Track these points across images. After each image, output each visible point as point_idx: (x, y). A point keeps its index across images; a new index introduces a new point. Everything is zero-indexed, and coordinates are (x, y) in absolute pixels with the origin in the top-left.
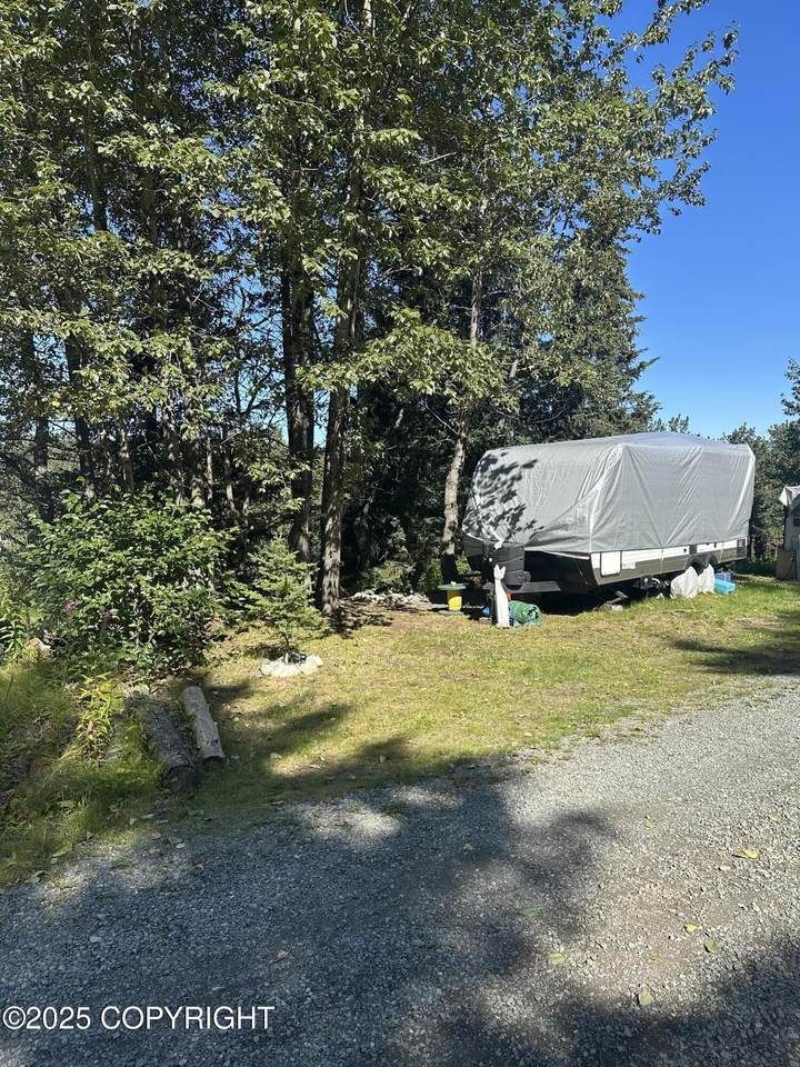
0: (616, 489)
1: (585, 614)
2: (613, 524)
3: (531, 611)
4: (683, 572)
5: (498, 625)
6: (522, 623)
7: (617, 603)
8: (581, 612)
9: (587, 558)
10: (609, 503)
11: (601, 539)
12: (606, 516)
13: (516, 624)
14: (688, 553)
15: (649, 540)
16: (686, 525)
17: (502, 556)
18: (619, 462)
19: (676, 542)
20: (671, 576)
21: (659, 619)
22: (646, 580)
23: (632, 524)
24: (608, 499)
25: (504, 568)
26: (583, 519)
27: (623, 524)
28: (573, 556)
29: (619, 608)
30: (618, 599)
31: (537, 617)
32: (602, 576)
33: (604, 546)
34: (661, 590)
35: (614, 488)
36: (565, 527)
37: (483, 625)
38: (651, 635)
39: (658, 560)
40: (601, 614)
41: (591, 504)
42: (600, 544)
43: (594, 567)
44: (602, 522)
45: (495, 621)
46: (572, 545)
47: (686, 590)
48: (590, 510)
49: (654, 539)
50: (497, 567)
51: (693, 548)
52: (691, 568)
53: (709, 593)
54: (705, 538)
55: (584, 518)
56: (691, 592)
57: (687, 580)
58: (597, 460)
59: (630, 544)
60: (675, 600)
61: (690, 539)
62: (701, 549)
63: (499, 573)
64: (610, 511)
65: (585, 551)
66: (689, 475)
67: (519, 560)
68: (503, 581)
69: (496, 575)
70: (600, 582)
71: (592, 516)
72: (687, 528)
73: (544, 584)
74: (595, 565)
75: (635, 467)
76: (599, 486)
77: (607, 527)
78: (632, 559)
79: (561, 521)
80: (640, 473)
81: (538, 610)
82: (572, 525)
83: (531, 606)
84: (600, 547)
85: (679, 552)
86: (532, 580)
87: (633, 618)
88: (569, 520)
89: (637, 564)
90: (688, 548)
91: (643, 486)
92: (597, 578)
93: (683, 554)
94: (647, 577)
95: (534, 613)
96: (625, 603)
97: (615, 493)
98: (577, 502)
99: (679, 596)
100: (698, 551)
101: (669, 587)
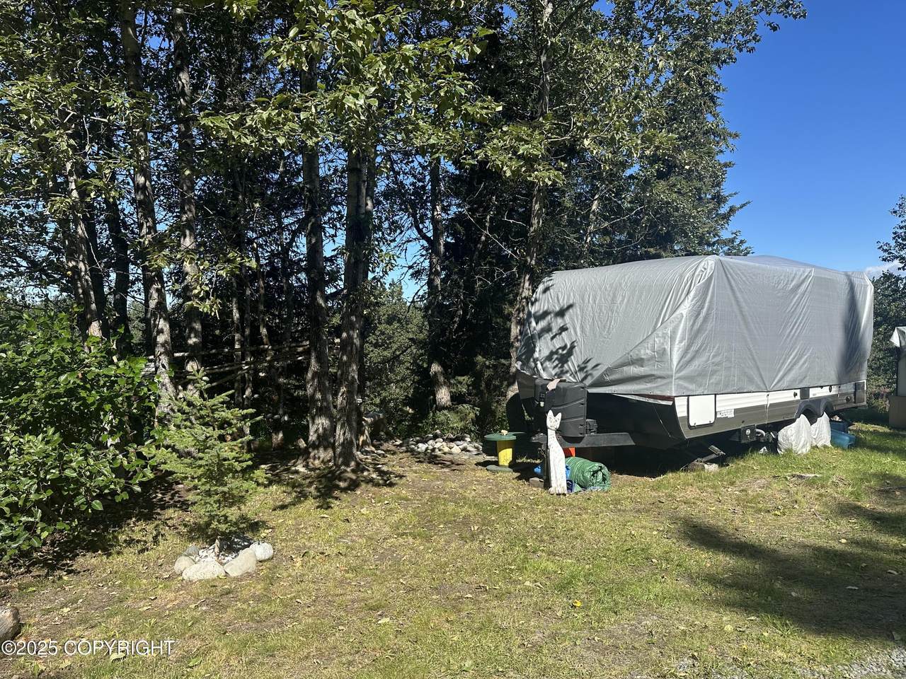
0: (708, 314)
1: (670, 475)
2: (704, 359)
3: (595, 472)
4: (793, 421)
5: (551, 490)
6: (584, 487)
7: (712, 461)
8: (664, 473)
9: (670, 403)
10: (699, 331)
11: (689, 379)
12: (694, 348)
13: (577, 488)
14: (798, 397)
15: (751, 380)
16: (795, 364)
17: (558, 399)
18: (710, 278)
19: (785, 384)
20: (778, 426)
21: (768, 486)
22: (748, 432)
23: (728, 359)
24: (696, 327)
25: (560, 415)
26: (663, 352)
27: (717, 359)
28: (651, 401)
29: (713, 468)
30: (713, 456)
31: (604, 479)
32: (690, 427)
33: (692, 387)
34: (766, 443)
35: (705, 310)
36: (639, 362)
37: (532, 489)
38: (760, 510)
39: (762, 407)
40: (690, 476)
41: (674, 332)
42: (686, 384)
43: (679, 415)
44: (689, 356)
45: (547, 484)
46: (649, 385)
47: (797, 444)
48: (672, 339)
49: (757, 379)
50: (550, 413)
51: (805, 392)
52: (802, 416)
53: (825, 447)
54: (819, 380)
55: (665, 349)
56: (804, 446)
57: (798, 432)
58: (681, 276)
59: (727, 386)
60: (783, 456)
61: (801, 381)
62: (815, 393)
63: (553, 421)
64: (699, 341)
65: (668, 394)
66: (798, 304)
67: (580, 405)
68: (558, 431)
69: (549, 424)
70: (688, 435)
71: (676, 349)
72: (797, 367)
73: (615, 435)
74: (681, 412)
75: (731, 286)
76: (685, 309)
77: (696, 363)
78: (729, 405)
79: (634, 355)
80: (739, 295)
81: (605, 470)
82: (649, 360)
83: (597, 465)
84: (688, 390)
85: (787, 396)
86: (599, 431)
87: (732, 484)
88: (645, 352)
89: (736, 411)
90: (798, 392)
91: (741, 312)
92: (684, 429)
93: (793, 399)
94: (749, 427)
95: (600, 475)
96: (721, 461)
97: (706, 319)
98: (654, 330)
99: (789, 451)
100: (811, 396)
101: (776, 440)
